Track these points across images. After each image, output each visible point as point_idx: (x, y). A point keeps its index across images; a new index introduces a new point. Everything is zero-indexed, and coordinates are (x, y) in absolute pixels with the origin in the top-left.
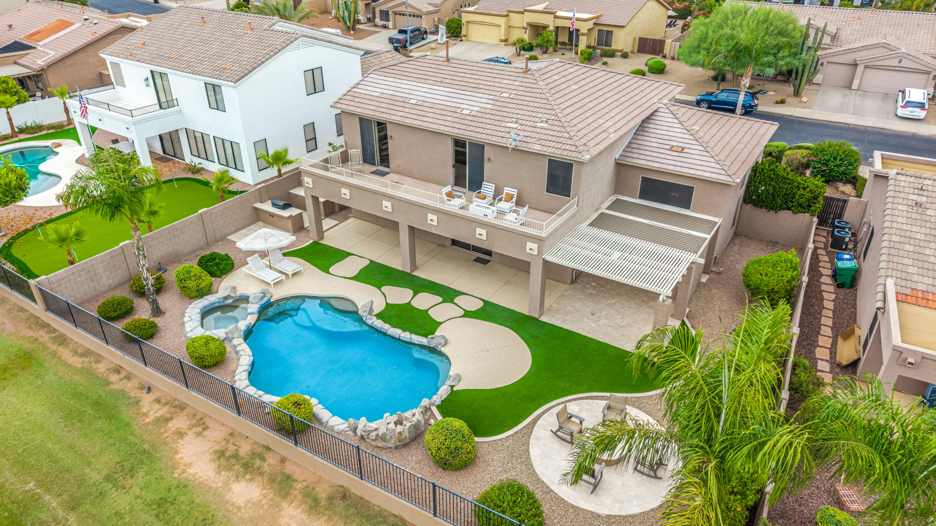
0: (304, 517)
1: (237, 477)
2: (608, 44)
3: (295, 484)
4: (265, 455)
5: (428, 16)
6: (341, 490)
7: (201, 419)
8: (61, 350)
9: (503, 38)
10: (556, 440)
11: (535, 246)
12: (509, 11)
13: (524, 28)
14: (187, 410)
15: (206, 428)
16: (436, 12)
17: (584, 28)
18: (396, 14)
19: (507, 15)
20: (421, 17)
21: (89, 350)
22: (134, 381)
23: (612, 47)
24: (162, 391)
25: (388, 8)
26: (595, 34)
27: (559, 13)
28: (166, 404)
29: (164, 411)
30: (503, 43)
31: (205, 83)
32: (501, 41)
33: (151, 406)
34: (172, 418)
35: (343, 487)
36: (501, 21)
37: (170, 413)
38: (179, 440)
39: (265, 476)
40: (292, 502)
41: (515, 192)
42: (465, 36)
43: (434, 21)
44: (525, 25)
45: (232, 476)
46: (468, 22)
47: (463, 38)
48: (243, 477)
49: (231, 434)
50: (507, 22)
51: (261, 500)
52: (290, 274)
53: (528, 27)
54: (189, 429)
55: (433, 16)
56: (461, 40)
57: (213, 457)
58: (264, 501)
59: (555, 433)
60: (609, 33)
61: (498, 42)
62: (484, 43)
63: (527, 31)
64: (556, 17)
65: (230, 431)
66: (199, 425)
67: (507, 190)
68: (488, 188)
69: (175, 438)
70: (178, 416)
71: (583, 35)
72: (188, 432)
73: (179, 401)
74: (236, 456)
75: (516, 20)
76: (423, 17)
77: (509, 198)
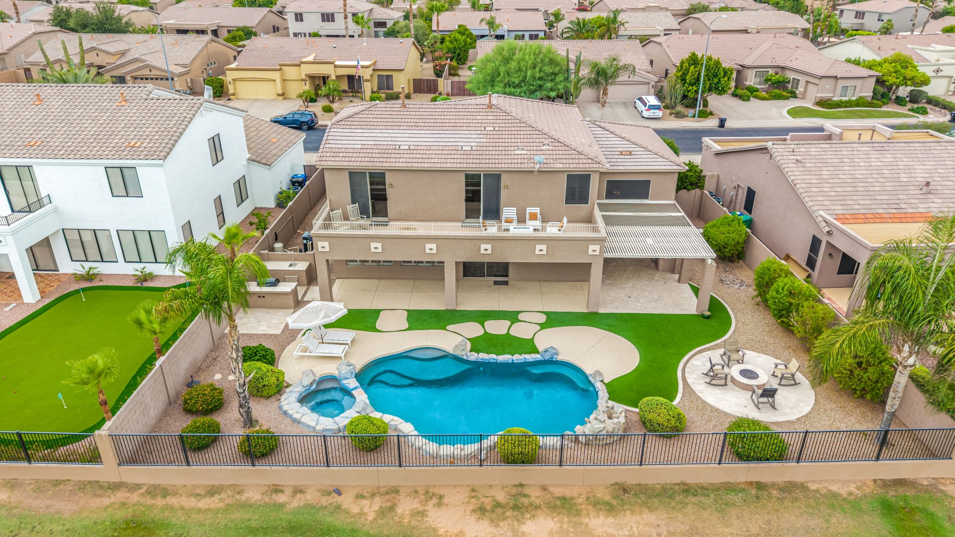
0: (611, 520)
1: (518, 520)
2: (390, 87)
3: (576, 501)
4: (524, 492)
5: (181, 78)
6: (617, 487)
7: (427, 492)
8: (171, 500)
9: (280, 92)
10: (713, 387)
11: (597, 247)
12: (280, 65)
13: (303, 80)
14: (402, 491)
15: (441, 497)
16: (187, 73)
17: (367, 74)
18: (136, 78)
19: (280, 69)
20: (172, 79)
21: (213, 486)
22: (310, 491)
23: (395, 90)
24: (354, 487)
25: (124, 73)
26: (376, 80)
27: (337, 63)
28: (373, 495)
29: (377, 503)
30: (281, 98)
31: (106, 168)
32: (279, 95)
33: (359, 505)
34: (395, 504)
35: (617, 484)
36: (276, 75)
37: (388, 501)
38: (425, 519)
39: (543, 507)
40: (589, 514)
41: (537, 210)
42: (234, 95)
43: (187, 83)
44: (304, 77)
45: (513, 521)
46: (234, 80)
47: (231, 97)
48: (523, 518)
49: (473, 490)
50: (282, 75)
51: (561, 527)
52: (349, 342)
53: (307, 79)
54: (425, 505)
55: (185, 77)
56: (229, 99)
57: (476, 517)
58: (565, 526)
59: (709, 383)
60: (389, 77)
61: (275, 97)
62: (257, 100)
63: (307, 83)
64: (336, 66)
65: (469, 489)
66: (431, 498)
67: (529, 210)
68: (509, 212)
69: (419, 519)
70: (399, 500)
71: (367, 81)
72: (426, 508)
73: (384, 487)
74: (498, 505)
75: (291, 72)
76: (176, 79)
77: (533, 217)
